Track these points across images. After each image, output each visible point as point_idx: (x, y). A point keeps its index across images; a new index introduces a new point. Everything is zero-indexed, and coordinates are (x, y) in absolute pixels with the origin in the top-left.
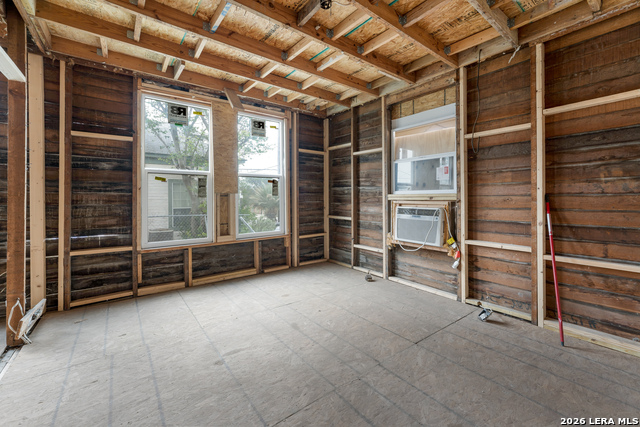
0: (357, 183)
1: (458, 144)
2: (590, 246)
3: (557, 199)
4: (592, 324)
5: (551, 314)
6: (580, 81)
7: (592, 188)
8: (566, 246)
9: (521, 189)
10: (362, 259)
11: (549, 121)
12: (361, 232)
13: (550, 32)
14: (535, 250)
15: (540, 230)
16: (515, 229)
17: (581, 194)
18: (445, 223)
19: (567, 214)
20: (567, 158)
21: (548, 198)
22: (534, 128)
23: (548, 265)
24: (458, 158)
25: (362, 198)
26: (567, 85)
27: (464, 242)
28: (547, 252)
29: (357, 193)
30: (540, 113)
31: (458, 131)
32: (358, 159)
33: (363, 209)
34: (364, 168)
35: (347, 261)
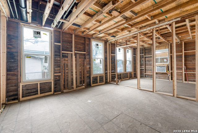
0: (145, 62)
1: (169, 55)
2: (191, 70)
3: (186, 64)
4: (191, 81)
5: (186, 80)
6: (189, 48)
7: (191, 62)
8: (188, 71)
9: (180, 63)
10: (146, 76)
11: (185, 53)
12: (146, 71)
13: (185, 41)
14: (183, 72)
15: (184, 69)
16: (179, 69)
17: (190, 63)
18: (167, 68)
19: (188, 66)
20: (187, 58)
21: (185, 64)
22: (183, 54)
23: (185, 74)
24: (169, 58)
25: (146, 65)
26: (187, 48)
27: (170, 71)
28: (185, 72)
29: (145, 63)
30: (183, 52)
31: (169, 53)
32: (145, 57)
33: (146, 67)
34: (147, 59)
35: (143, 77)
